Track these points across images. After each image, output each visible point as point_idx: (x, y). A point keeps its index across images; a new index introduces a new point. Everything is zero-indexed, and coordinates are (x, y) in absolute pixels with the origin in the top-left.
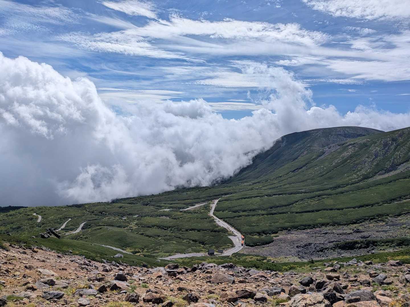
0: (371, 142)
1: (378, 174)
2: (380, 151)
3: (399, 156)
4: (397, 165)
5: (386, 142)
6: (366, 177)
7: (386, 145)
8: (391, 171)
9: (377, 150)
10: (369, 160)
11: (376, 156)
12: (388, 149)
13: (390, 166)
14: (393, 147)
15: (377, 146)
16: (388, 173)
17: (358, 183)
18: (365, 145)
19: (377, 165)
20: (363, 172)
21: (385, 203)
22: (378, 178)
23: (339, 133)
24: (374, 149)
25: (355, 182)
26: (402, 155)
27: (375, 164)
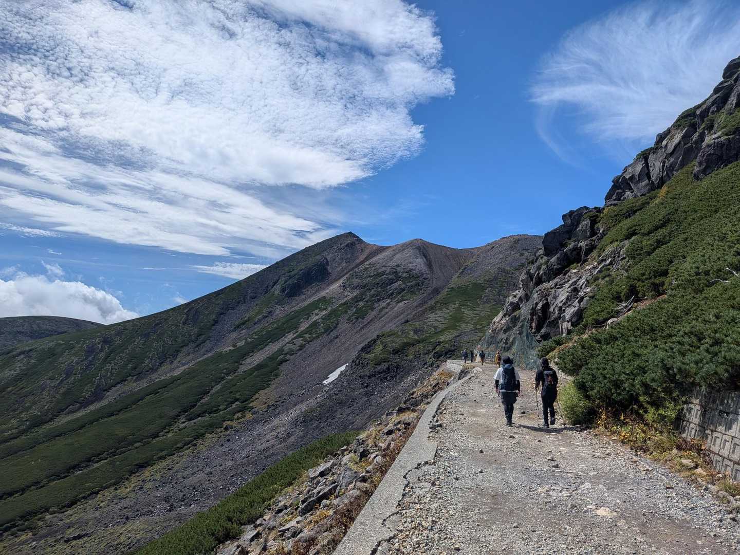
0: (64, 346)
1: (64, 412)
2: (77, 363)
3: (111, 372)
4: (104, 391)
5: (93, 346)
6: (37, 423)
7: (91, 351)
8: (91, 404)
9: (73, 362)
10: (53, 385)
11: (68, 374)
12: (94, 359)
13: (92, 392)
14: (102, 355)
15: (73, 355)
16: (84, 408)
17: (16, 438)
18: (52, 353)
19: (68, 392)
20: (35, 411)
21: (54, 480)
22: (63, 420)
23: (21, 329)
24: (68, 360)
25: (11, 436)
26: (116, 369)
27: (62, 390)
